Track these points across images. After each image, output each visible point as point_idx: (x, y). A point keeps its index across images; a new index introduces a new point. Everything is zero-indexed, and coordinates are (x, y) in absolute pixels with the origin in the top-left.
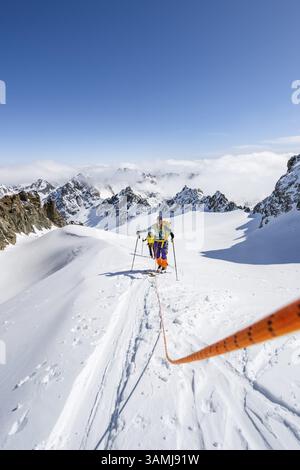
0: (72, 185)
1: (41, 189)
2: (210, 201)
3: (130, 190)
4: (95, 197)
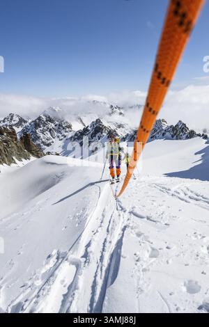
0: (44, 119)
1: (13, 122)
2: (173, 130)
3: (100, 121)
4: (67, 130)
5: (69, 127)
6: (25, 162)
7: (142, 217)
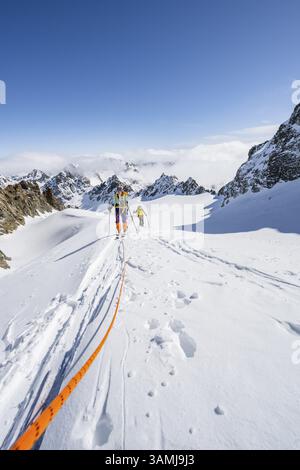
0: (65, 175)
1: (37, 178)
2: (183, 186)
3: (116, 177)
4: (86, 185)
5: (88, 182)
6: (47, 214)
7: (134, 267)
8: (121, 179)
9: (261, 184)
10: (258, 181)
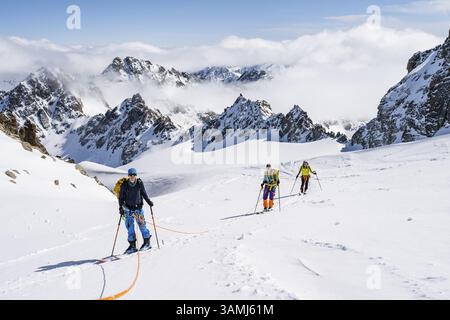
0: (29, 89)
2: (283, 123)
3: (140, 100)
4: (74, 113)
5: (78, 107)
8: (150, 105)
9: (416, 128)
10: (411, 123)
